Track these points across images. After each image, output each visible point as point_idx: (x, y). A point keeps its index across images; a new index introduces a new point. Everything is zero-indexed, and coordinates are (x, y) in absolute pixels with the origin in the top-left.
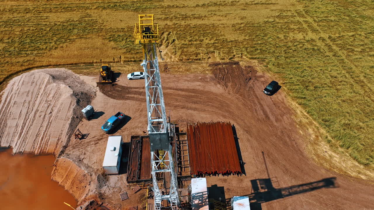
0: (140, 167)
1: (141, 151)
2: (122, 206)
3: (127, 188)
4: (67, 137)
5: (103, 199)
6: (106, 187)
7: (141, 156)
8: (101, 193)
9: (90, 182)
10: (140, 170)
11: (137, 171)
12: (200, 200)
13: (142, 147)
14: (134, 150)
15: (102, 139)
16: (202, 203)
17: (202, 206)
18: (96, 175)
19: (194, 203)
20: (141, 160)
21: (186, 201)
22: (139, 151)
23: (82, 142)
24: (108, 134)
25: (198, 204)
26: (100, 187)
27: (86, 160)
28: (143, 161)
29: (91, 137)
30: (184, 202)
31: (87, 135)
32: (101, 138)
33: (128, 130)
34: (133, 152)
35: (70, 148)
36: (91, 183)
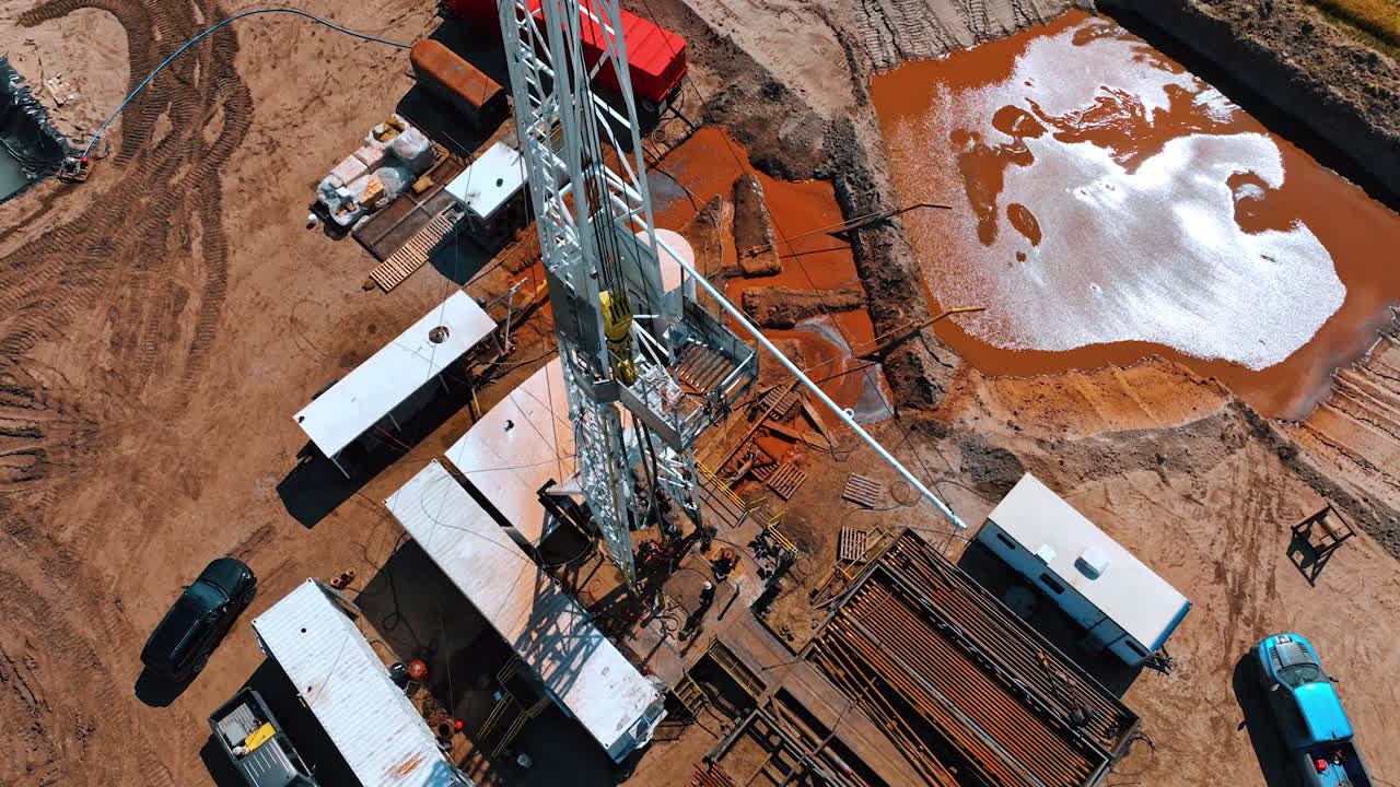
0: (934, 627)
1: (1017, 695)
2: (831, 462)
3: (885, 521)
4: (1352, 493)
5: (913, 428)
6: (957, 469)
7: (991, 674)
8: (942, 436)
9: (1017, 428)
10: (924, 615)
11: (925, 600)
12: (558, 636)
13: (1045, 718)
14: (1042, 666)
15: (1236, 610)
16: (542, 632)
17: (533, 622)
18: (1026, 456)
19: (570, 607)
20: (973, 658)
21: (633, 637)
22: (1020, 682)
23: (1272, 528)
24: (1247, 651)
25: (553, 620)
26: (969, 448)
27: (1152, 483)
28: (956, 659)
29: (1287, 579)
30: (636, 628)
31: (1309, 571)
32: (1246, 612)
33: (1210, 749)
34: (1037, 658)
35: (1271, 468)
36: (1011, 432)
